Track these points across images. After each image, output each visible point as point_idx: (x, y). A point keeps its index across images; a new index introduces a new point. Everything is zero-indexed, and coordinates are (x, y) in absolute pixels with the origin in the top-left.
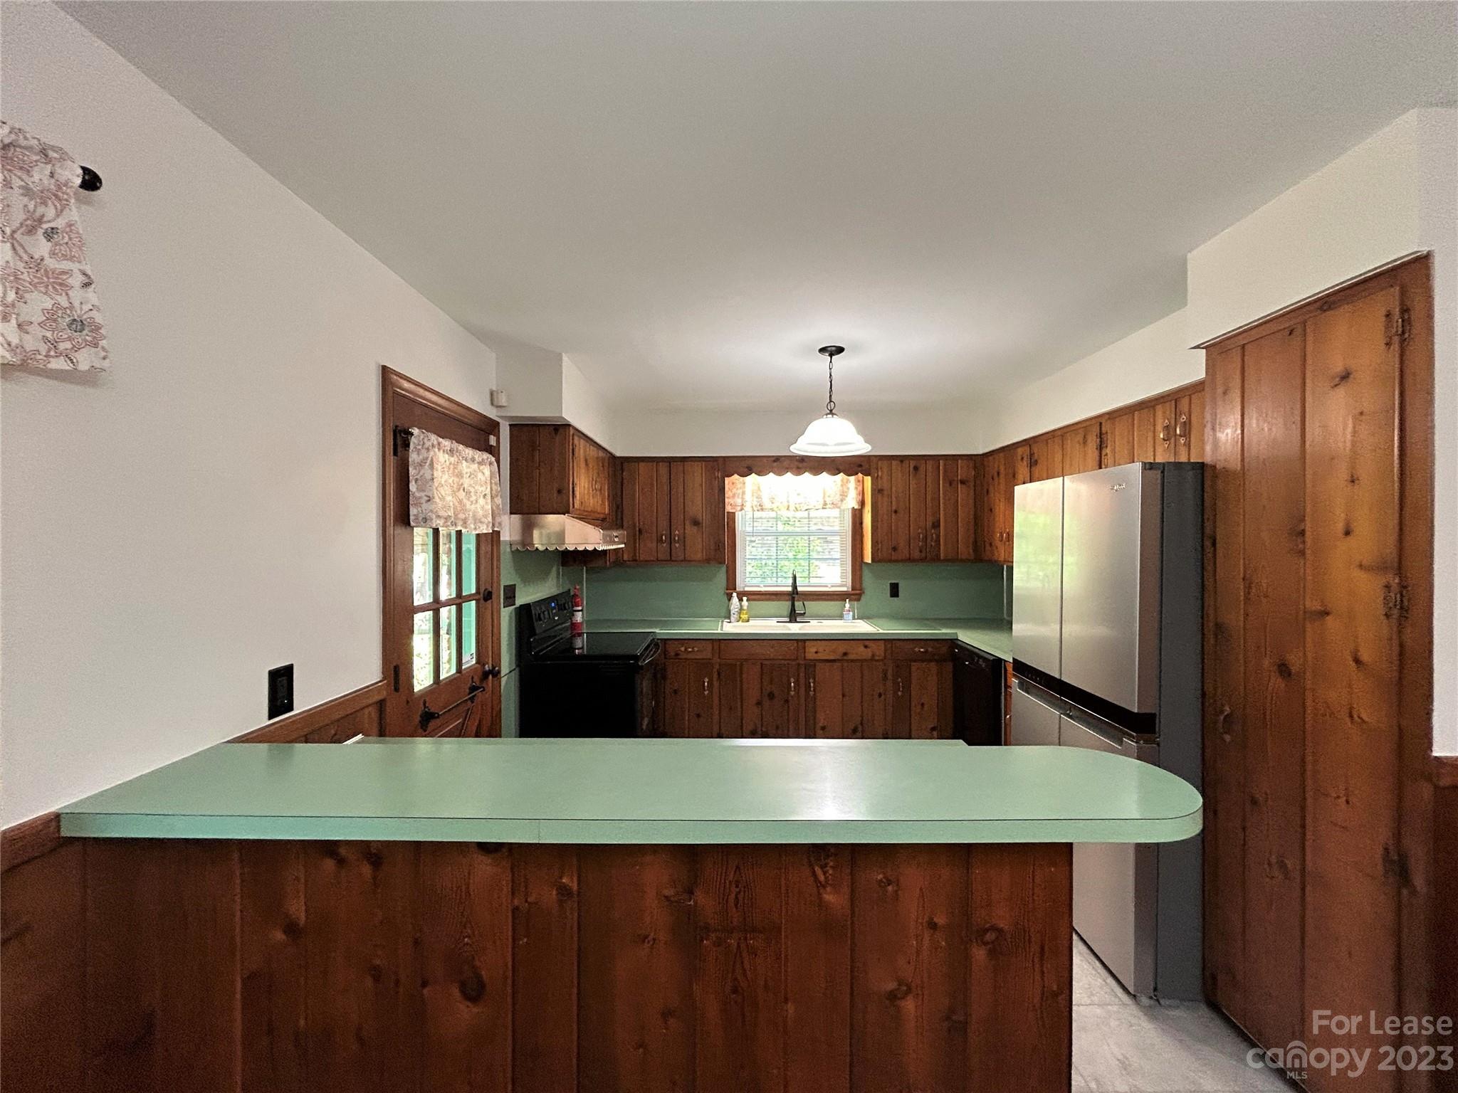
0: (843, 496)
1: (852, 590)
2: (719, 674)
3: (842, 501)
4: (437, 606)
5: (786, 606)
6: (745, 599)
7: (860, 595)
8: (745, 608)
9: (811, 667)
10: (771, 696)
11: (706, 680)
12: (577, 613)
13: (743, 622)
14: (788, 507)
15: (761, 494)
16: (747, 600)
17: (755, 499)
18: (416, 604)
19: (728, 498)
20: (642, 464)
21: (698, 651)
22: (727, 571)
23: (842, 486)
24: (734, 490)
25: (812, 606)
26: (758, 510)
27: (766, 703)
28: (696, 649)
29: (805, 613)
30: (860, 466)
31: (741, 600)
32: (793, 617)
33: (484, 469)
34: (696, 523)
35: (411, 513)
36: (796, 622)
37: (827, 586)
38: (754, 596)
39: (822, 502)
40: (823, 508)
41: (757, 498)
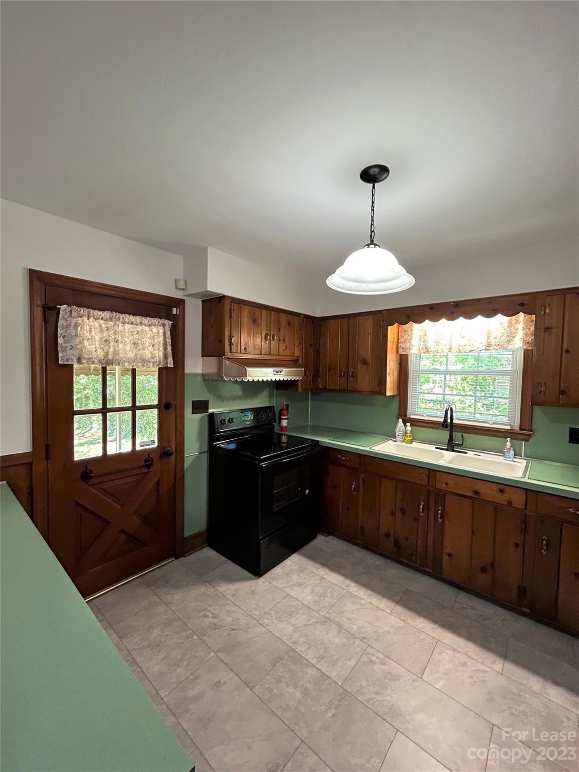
0: (511, 337)
1: (520, 429)
2: (364, 482)
3: (509, 341)
4: (104, 411)
5: (445, 435)
6: (408, 424)
7: (529, 435)
8: (409, 432)
9: (441, 496)
10: (403, 511)
11: (354, 483)
12: (284, 420)
13: (406, 443)
14: (451, 348)
15: (427, 338)
16: (411, 426)
17: (422, 343)
18: (75, 409)
19: (400, 343)
20: (332, 321)
21: (348, 460)
22: (400, 402)
23: (509, 326)
24: (405, 337)
25: (470, 438)
26: (424, 353)
27: (399, 514)
28: (348, 458)
29: (462, 444)
30: (522, 305)
31: (405, 424)
32: (451, 446)
33: (153, 328)
34: (365, 363)
35: (59, 356)
36: (453, 451)
37: (488, 423)
38: (415, 423)
39: (485, 344)
40: (486, 350)
41: (423, 342)
